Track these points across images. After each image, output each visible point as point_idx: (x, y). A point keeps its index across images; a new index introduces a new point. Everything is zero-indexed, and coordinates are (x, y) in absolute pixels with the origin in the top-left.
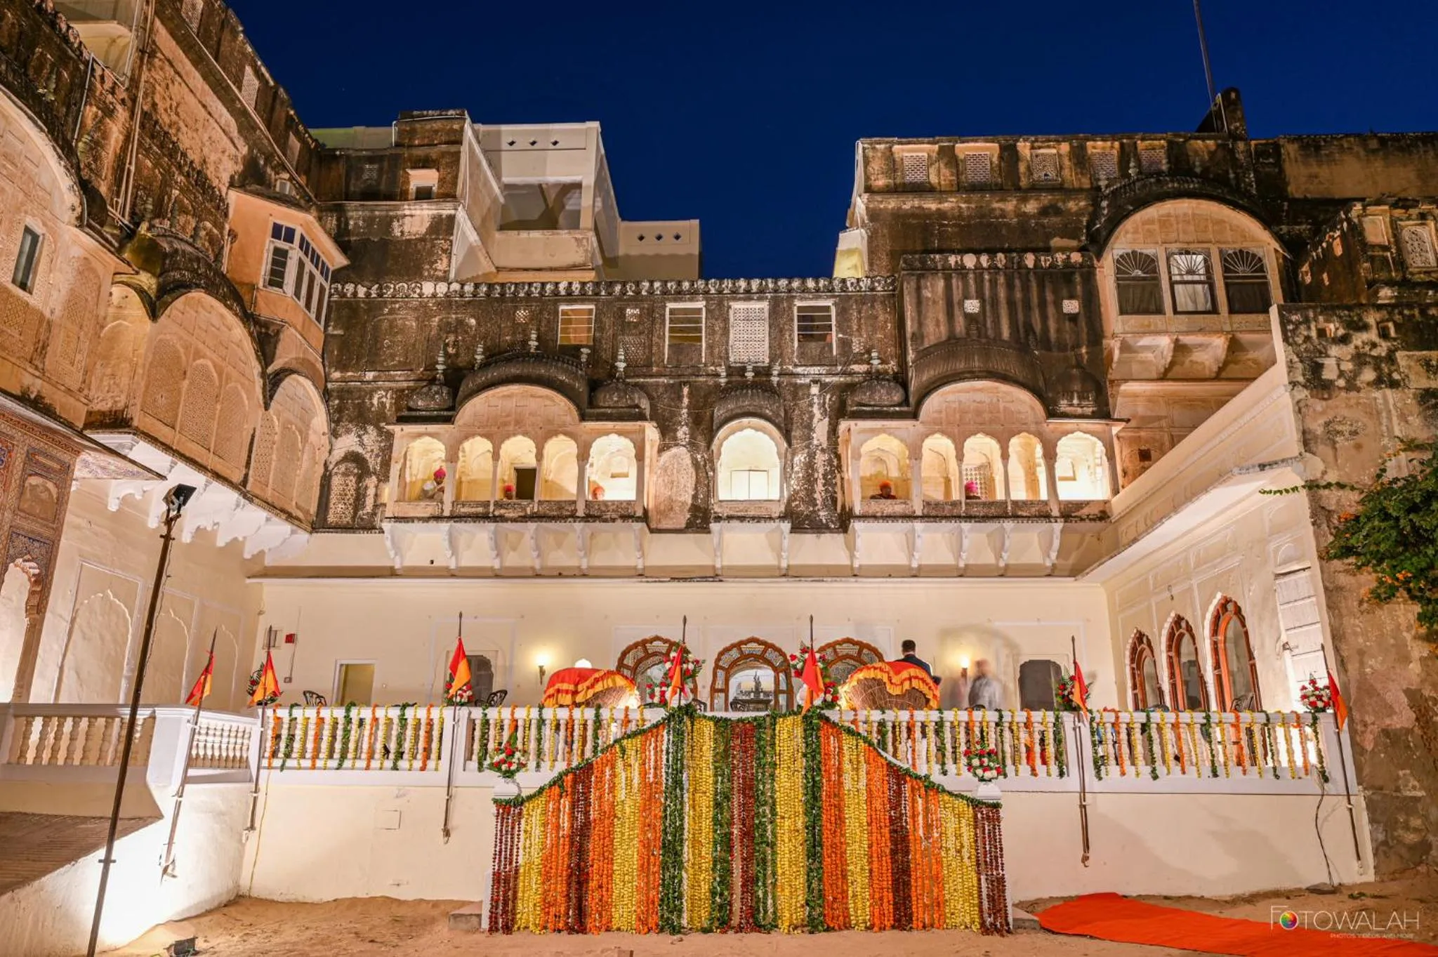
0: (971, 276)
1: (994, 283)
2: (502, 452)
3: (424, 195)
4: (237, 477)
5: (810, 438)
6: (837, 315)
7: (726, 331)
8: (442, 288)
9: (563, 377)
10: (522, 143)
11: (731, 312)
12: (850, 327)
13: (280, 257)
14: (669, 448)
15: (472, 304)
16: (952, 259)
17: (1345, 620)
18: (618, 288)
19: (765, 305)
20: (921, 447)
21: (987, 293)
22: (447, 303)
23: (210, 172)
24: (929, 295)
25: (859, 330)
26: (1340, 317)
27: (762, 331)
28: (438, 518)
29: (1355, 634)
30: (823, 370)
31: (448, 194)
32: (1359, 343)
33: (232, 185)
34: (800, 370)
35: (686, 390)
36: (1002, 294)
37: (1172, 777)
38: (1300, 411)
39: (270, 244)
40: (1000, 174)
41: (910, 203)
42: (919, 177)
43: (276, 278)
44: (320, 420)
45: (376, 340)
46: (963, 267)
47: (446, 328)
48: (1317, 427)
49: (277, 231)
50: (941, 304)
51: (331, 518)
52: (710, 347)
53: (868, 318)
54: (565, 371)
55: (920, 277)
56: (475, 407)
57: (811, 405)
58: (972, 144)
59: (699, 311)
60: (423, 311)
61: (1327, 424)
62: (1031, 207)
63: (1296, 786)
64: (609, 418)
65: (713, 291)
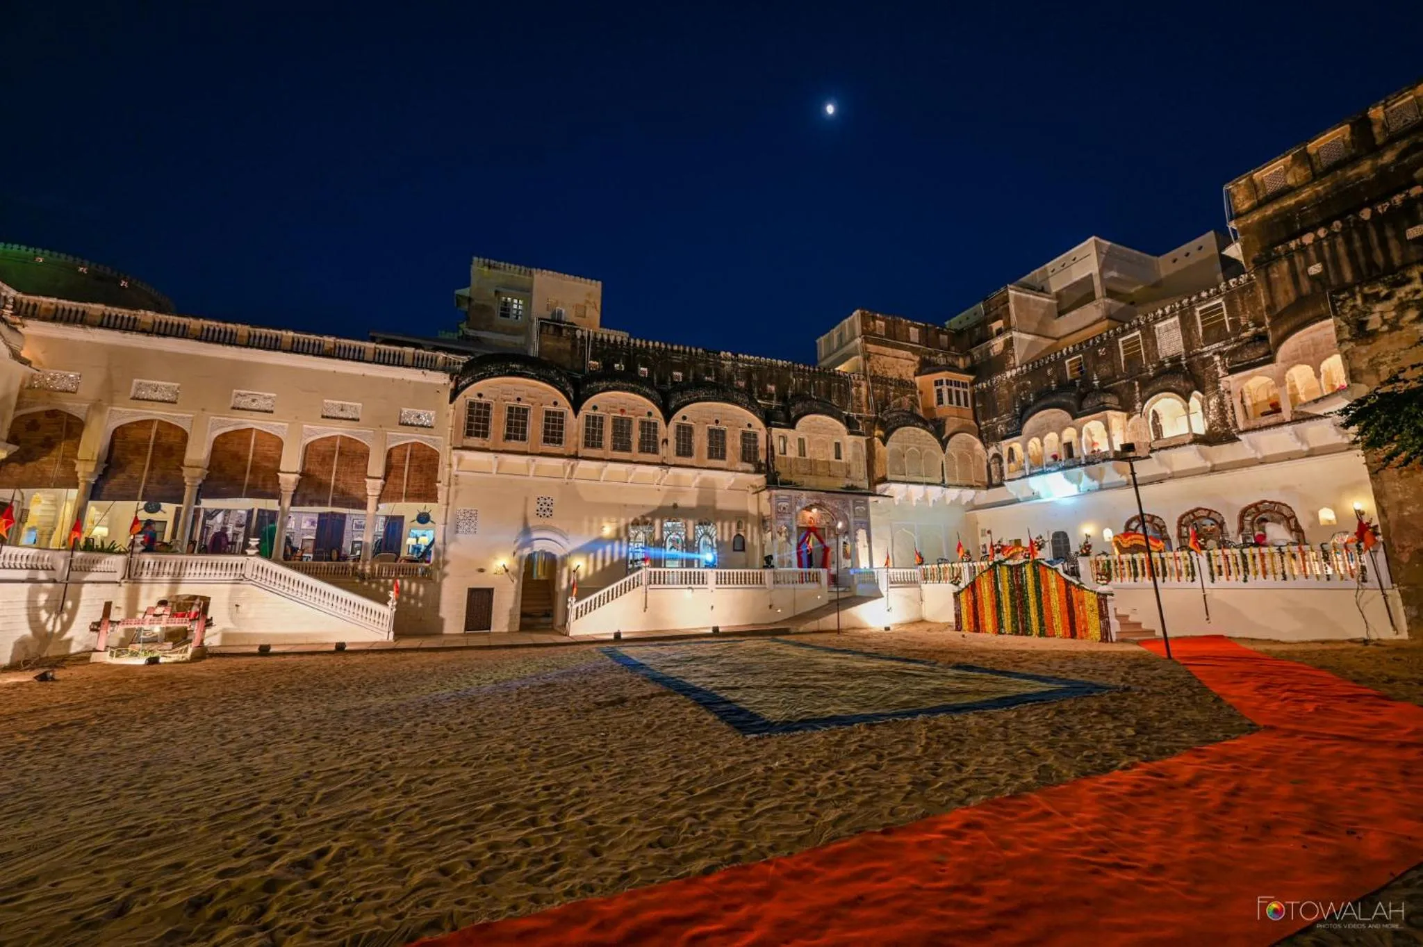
0: (1311, 248)
1: (1333, 247)
2: (1045, 442)
3: (1000, 332)
4: (939, 481)
5: (1218, 388)
6: (1227, 306)
7: (1155, 343)
8: (1014, 372)
9: (1064, 400)
10: (1058, 268)
11: (1156, 331)
12: (1237, 311)
13: (939, 392)
14: (1132, 416)
15: (1028, 375)
16: (1293, 245)
17: (1387, 485)
18: (1091, 342)
19: (1176, 318)
20: (1284, 377)
21: (1327, 255)
22: (1017, 378)
23: (904, 377)
24: (1277, 276)
25: (1244, 310)
26: (1384, 282)
27: (1177, 335)
28: (1024, 477)
29: (1395, 492)
30: (1221, 344)
31: (1008, 328)
32: (1403, 294)
33: (916, 375)
34: (1205, 349)
35: (1137, 383)
36: (1341, 250)
37: (1256, 581)
38: (1347, 358)
39: (935, 389)
40: (1354, 147)
41: (1269, 211)
42: (1279, 185)
43: (940, 401)
44: (979, 446)
45: (995, 405)
46: (1303, 245)
47: (1021, 389)
48: (1363, 364)
49: (936, 383)
50: (1288, 279)
51: (994, 482)
52: (1147, 355)
53: (1249, 299)
54: (1065, 397)
55: (1266, 268)
56: (1030, 425)
57: (1216, 367)
58: (1322, 138)
59: (1137, 336)
60: (1009, 385)
61: (1371, 360)
62: (1388, 157)
63: (1343, 584)
64: (1088, 414)
65: (1142, 323)
